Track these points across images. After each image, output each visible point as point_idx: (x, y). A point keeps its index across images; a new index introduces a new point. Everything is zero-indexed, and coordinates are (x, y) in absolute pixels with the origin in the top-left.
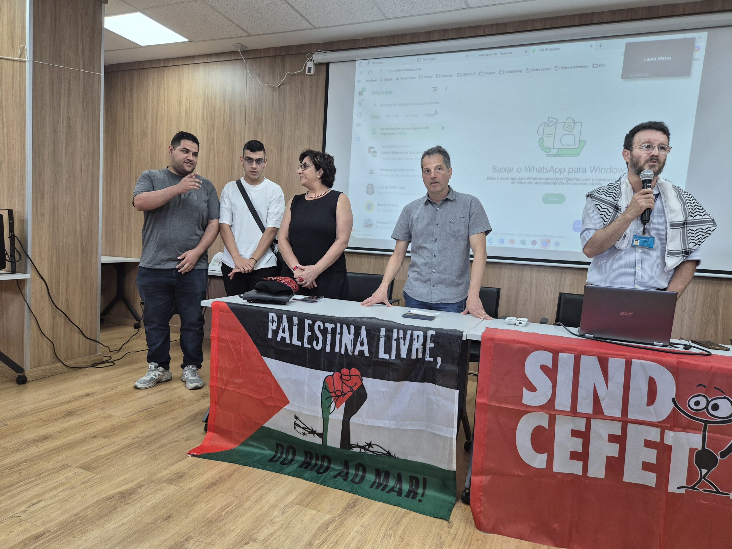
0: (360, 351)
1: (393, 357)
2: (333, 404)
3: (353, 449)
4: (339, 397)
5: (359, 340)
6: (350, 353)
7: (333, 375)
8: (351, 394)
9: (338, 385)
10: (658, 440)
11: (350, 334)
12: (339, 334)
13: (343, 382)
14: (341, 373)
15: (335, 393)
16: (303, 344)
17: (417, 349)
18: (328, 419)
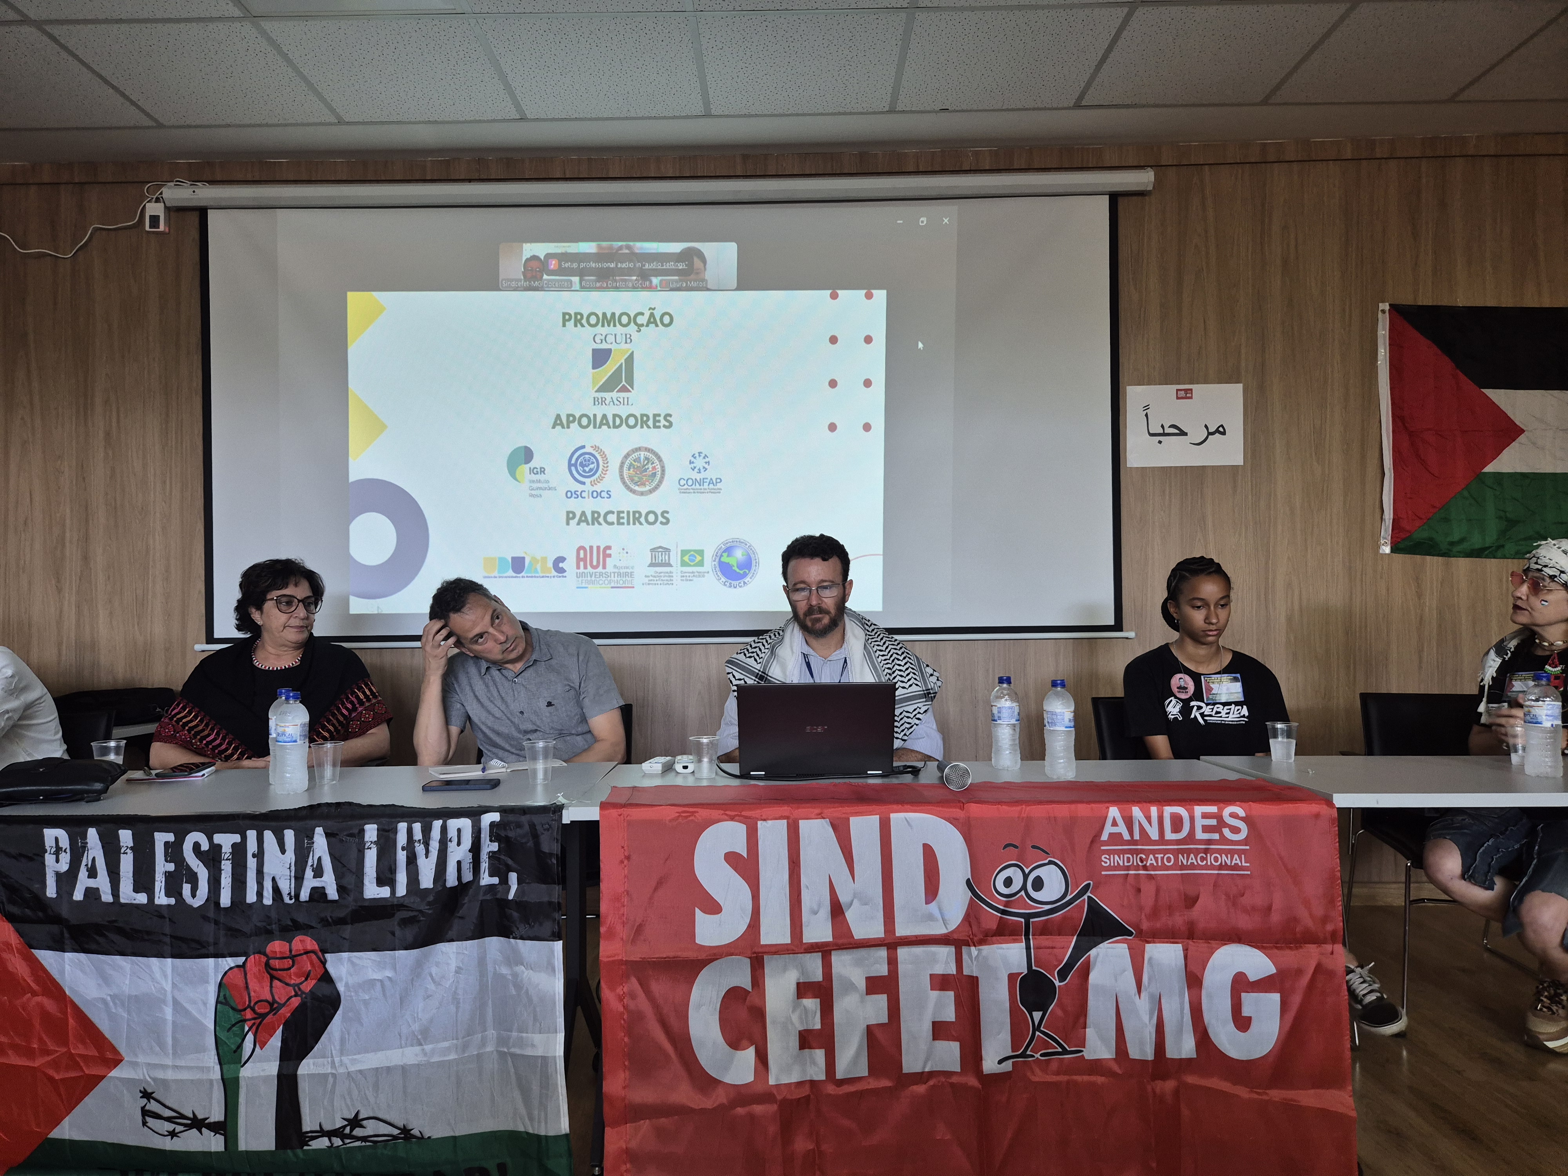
0: (314, 889)
1: (401, 890)
2: (250, 1037)
3: (310, 1143)
4: (263, 1016)
5: (310, 863)
6: (287, 900)
7: (244, 963)
8: (296, 1002)
9: (260, 989)
10: (952, 970)
11: (283, 851)
12: (254, 856)
13: (272, 978)
14: (265, 954)
15: (253, 1010)
16: (151, 898)
17: (459, 863)
18: (236, 1080)
